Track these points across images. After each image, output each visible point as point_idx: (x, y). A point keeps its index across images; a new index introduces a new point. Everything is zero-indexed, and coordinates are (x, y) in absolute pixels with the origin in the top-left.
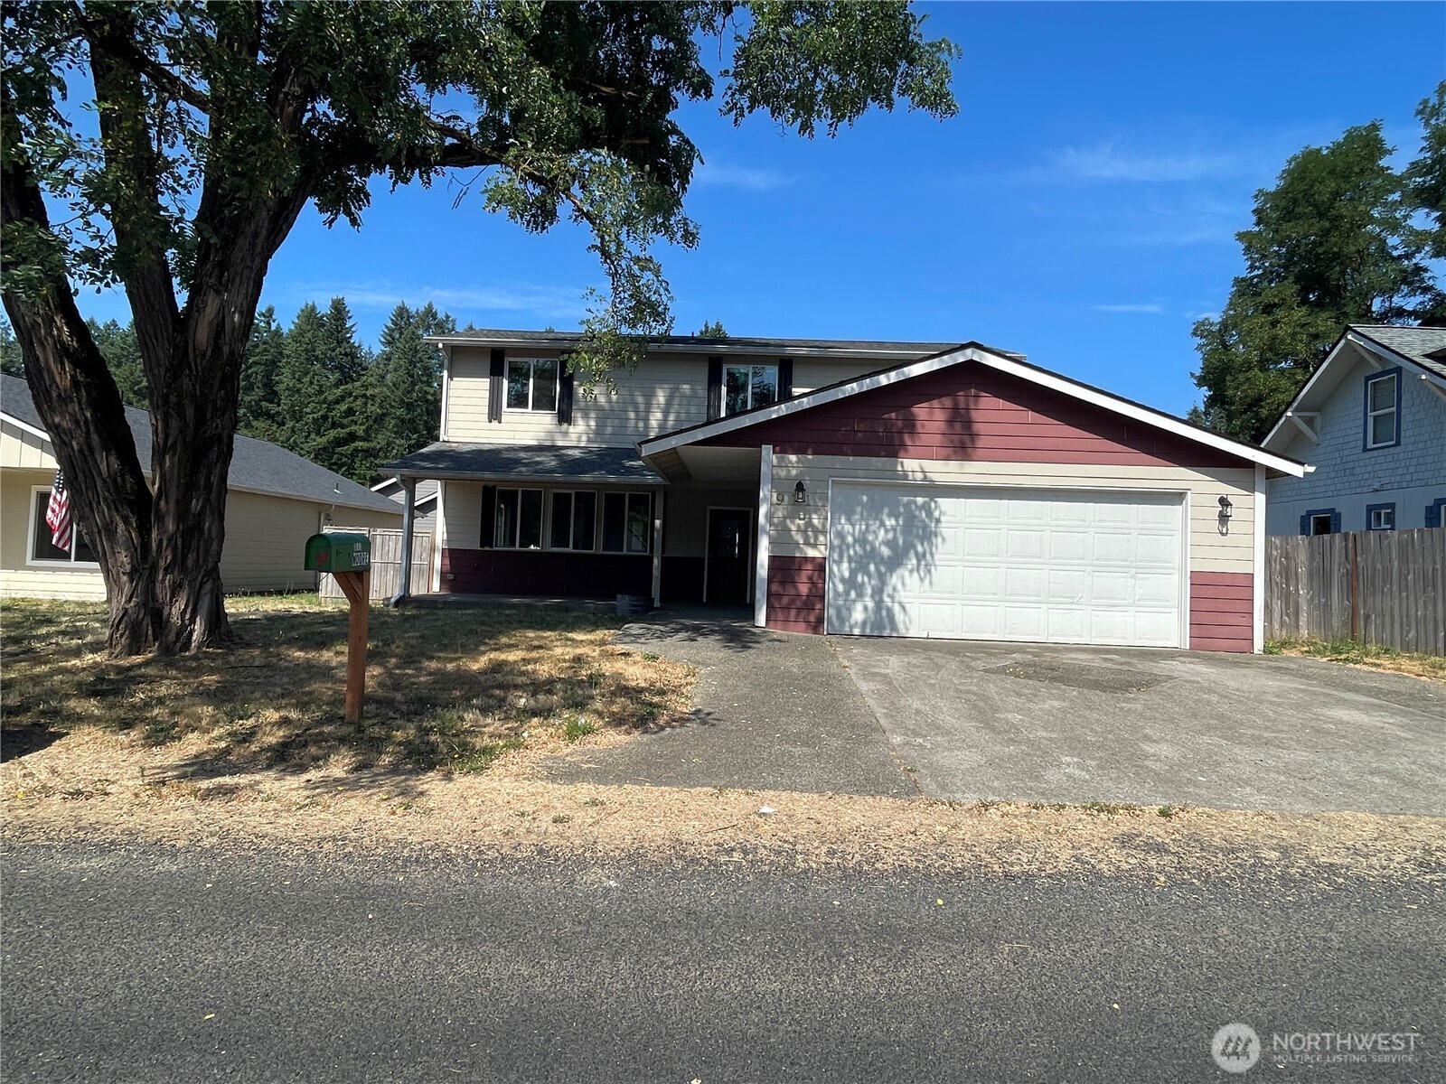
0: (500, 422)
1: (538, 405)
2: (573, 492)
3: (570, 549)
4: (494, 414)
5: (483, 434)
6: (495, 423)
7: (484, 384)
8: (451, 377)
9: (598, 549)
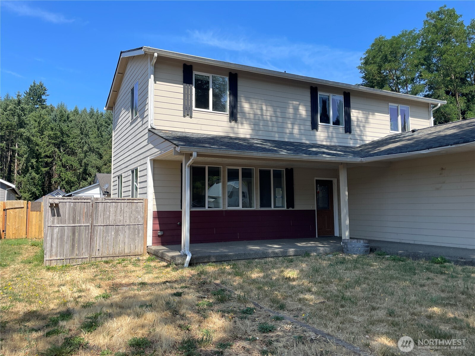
0: (191, 117)
1: (215, 108)
2: (240, 169)
3: (240, 208)
4: (187, 112)
5: (179, 125)
6: (187, 118)
7: (179, 88)
8: (155, 81)
9: (256, 206)
